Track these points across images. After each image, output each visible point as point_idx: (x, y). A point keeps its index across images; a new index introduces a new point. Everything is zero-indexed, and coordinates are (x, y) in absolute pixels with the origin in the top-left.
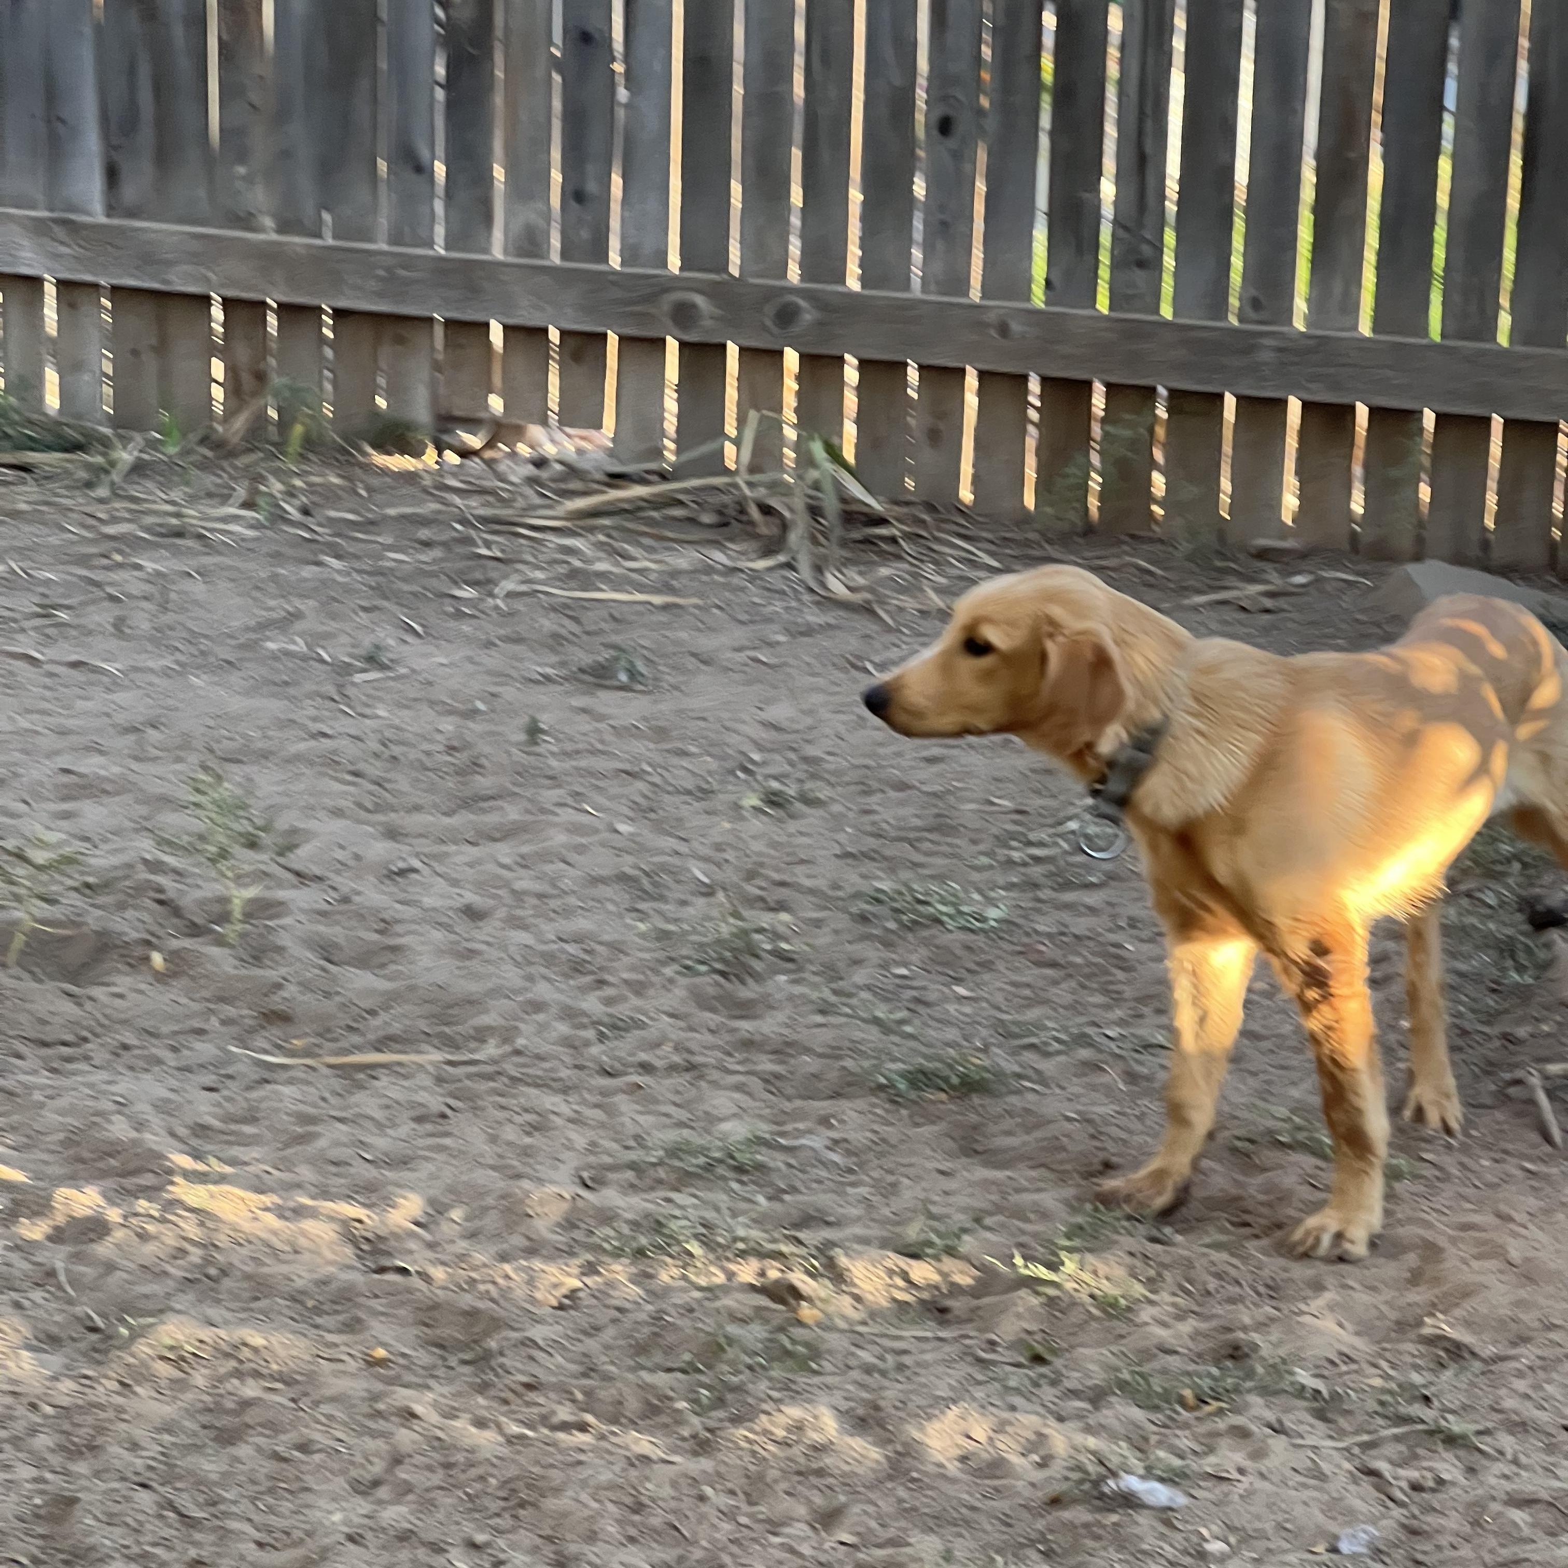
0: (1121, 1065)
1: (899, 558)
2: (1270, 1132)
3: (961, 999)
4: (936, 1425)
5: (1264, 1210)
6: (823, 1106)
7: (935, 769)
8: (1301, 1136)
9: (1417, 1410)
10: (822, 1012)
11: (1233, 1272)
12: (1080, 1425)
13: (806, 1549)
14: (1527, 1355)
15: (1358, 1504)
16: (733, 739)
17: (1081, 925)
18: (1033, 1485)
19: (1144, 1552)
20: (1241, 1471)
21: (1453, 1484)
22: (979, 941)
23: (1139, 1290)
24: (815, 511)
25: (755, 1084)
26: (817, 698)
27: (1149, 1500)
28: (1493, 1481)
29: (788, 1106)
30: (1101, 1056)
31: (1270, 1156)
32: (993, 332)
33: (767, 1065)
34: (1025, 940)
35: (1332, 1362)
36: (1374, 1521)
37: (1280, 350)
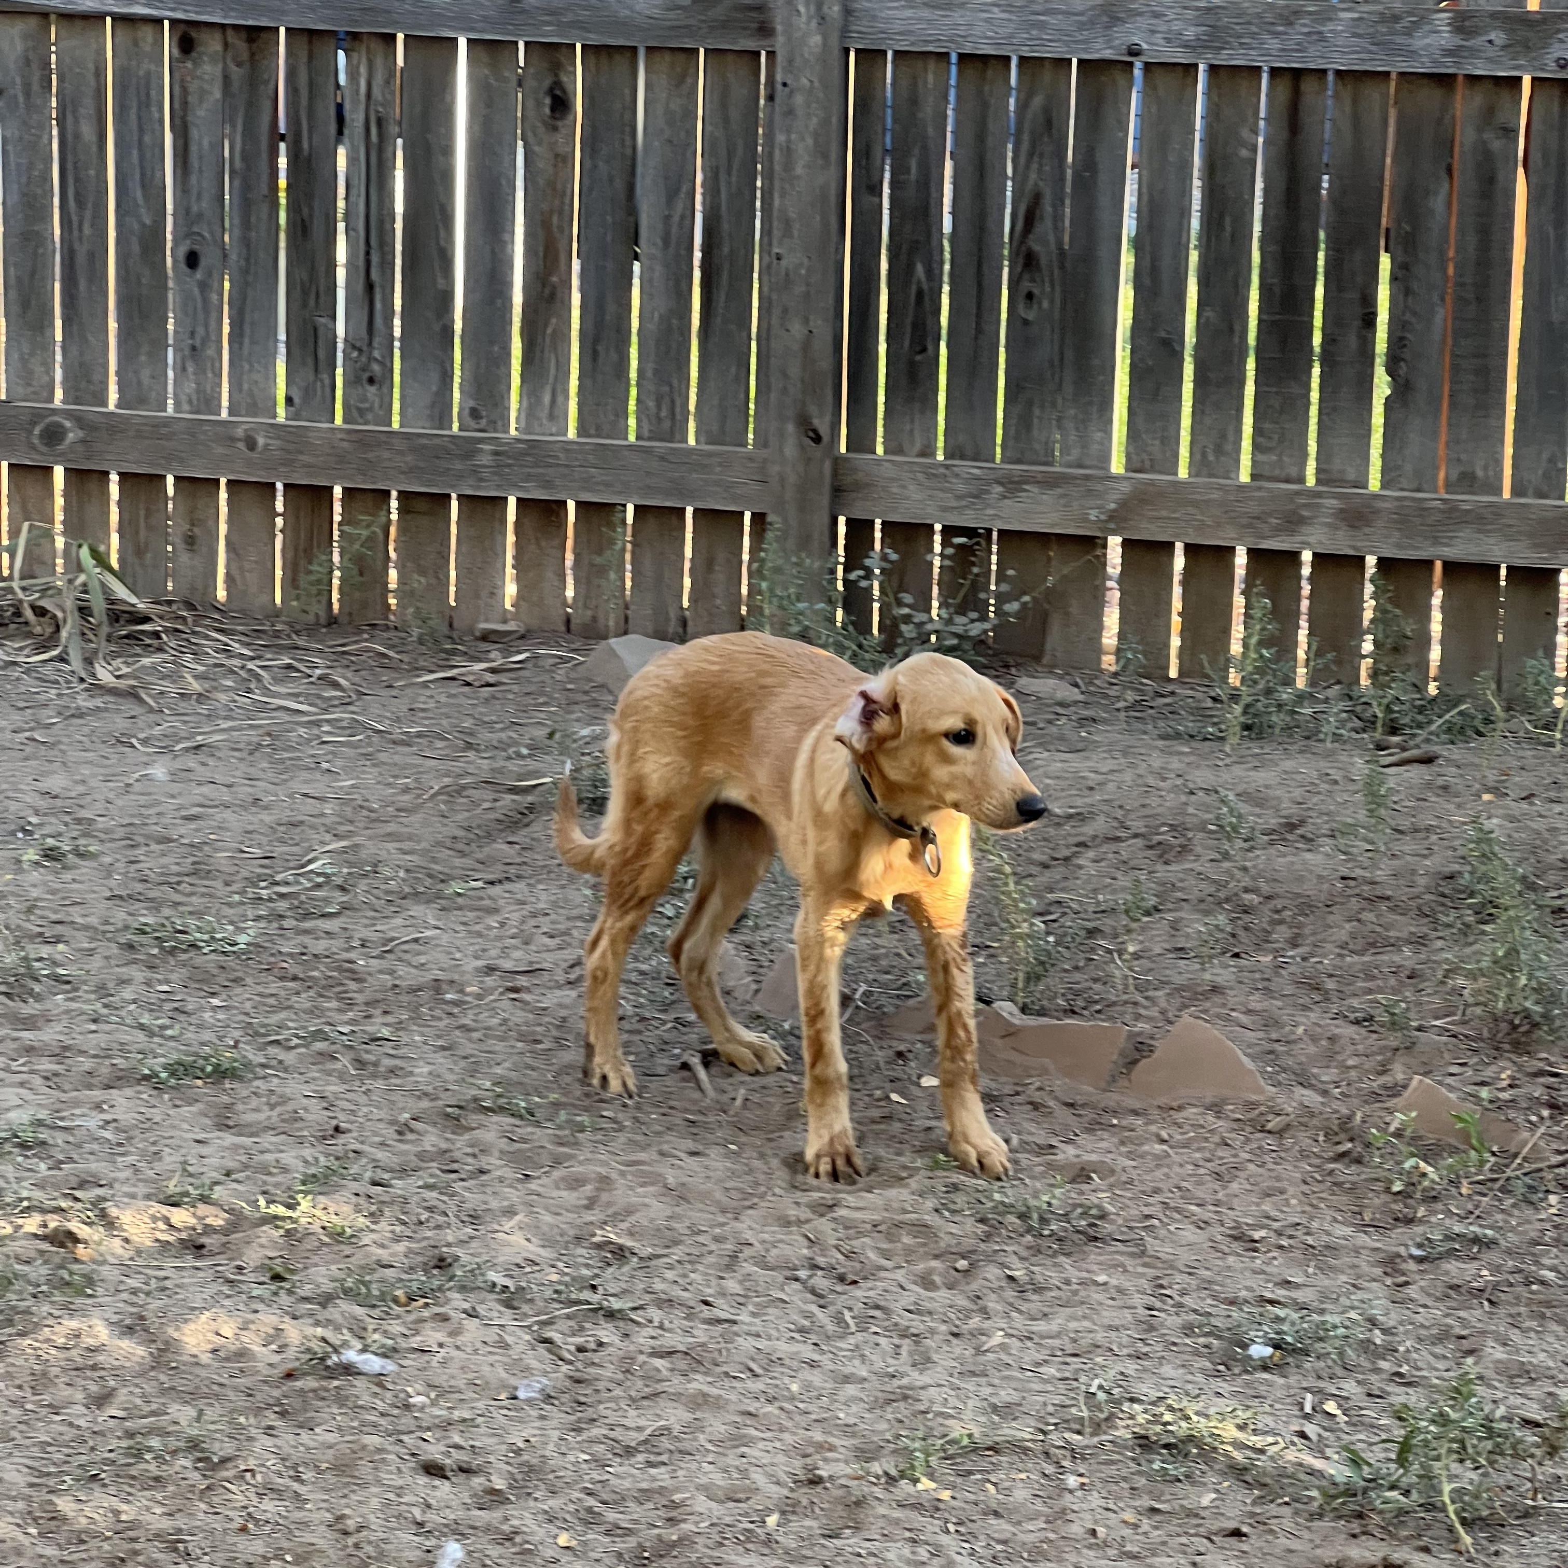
0: (352, 1054)
1: (160, 650)
2: (476, 1100)
3: (215, 1008)
4: (192, 1326)
5: (470, 1160)
6: (97, 1094)
7: (193, 825)
8: (502, 1101)
9: (586, 1295)
10: (95, 1021)
11: (442, 1206)
12: (310, 1321)
13: (82, 1422)
14: (677, 1253)
15: (534, 1364)
16: (13, 806)
17: (319, 946)
18: (270, 1365)
19: (361, 1407)
20: (441, 1345)
21: (610, 1345)
22: (231, 961)
23: (362, 1221)
24: (84, 611)
25: (37, 1081)
26: (86, 771)
27: (366, 1368)
28: (642, 1340)
29: (64, 1097)
30: (334, 1048)
31: (474, 1119)
32: (241, 445)
33: (47, 1065)
34: (272, 959)
35: (518, 1265)
36: (545, 1373)
37: (496, 453)
